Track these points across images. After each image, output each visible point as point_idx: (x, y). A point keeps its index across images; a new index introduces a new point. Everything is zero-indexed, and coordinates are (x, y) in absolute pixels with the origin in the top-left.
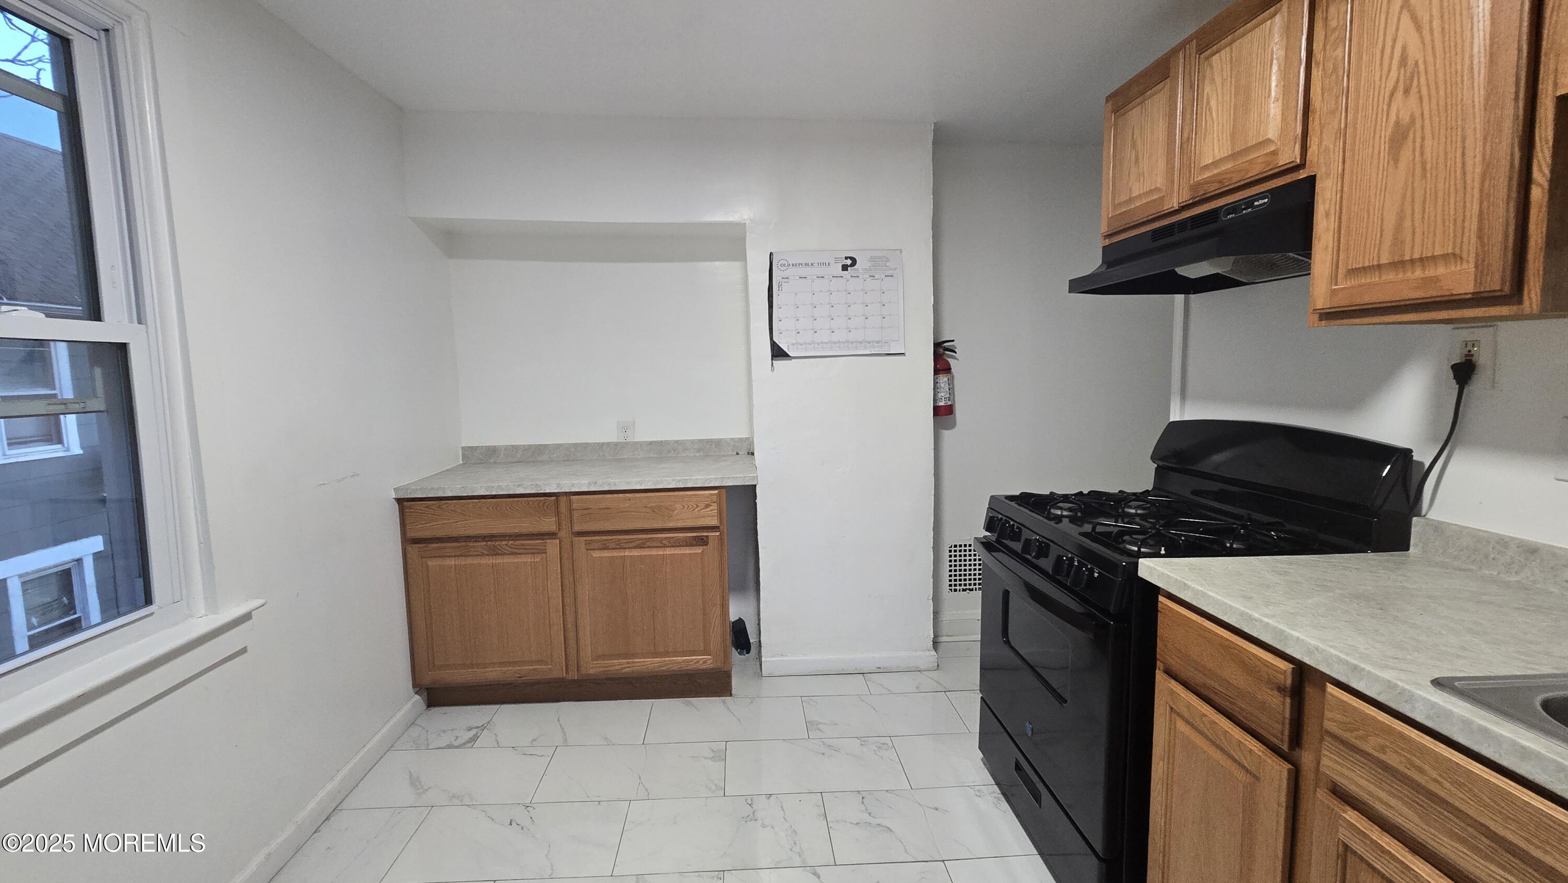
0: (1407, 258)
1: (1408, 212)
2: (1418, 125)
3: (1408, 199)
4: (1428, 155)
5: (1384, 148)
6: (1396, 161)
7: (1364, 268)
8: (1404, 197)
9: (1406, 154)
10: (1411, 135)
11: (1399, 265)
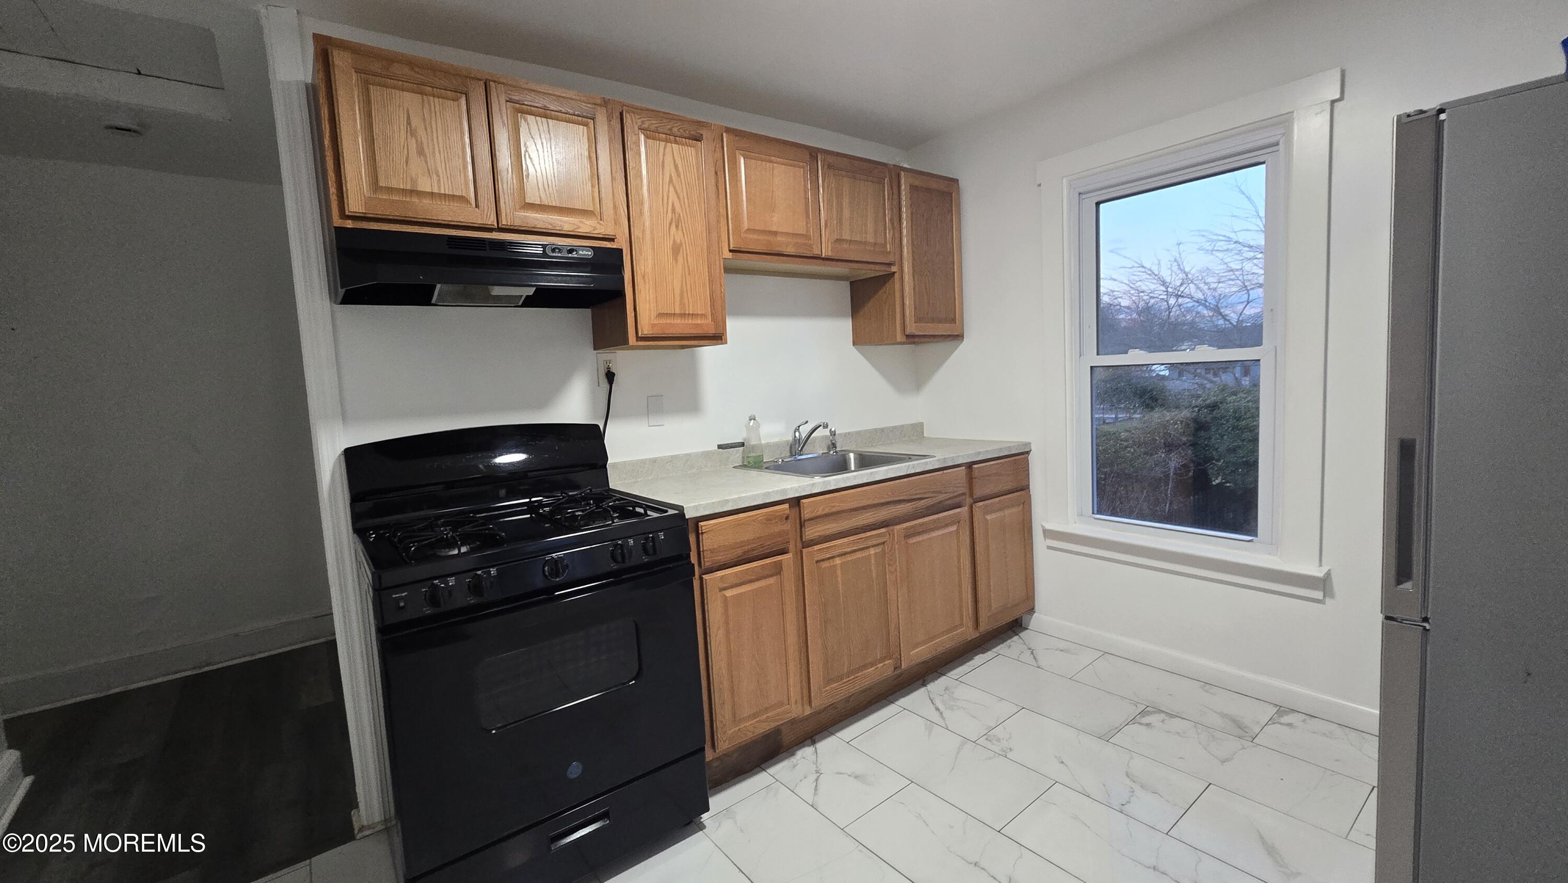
0: (687, 312)
1: (685, 290)
2: (684, 245)
3: (684, 284)
4: (690, 264)
5: (670, 254)
6: (676, 261)
7: (667, 314)
8: (682, 281)
9: (680, 259)
10: (681, 251)
11: (683, 315)
